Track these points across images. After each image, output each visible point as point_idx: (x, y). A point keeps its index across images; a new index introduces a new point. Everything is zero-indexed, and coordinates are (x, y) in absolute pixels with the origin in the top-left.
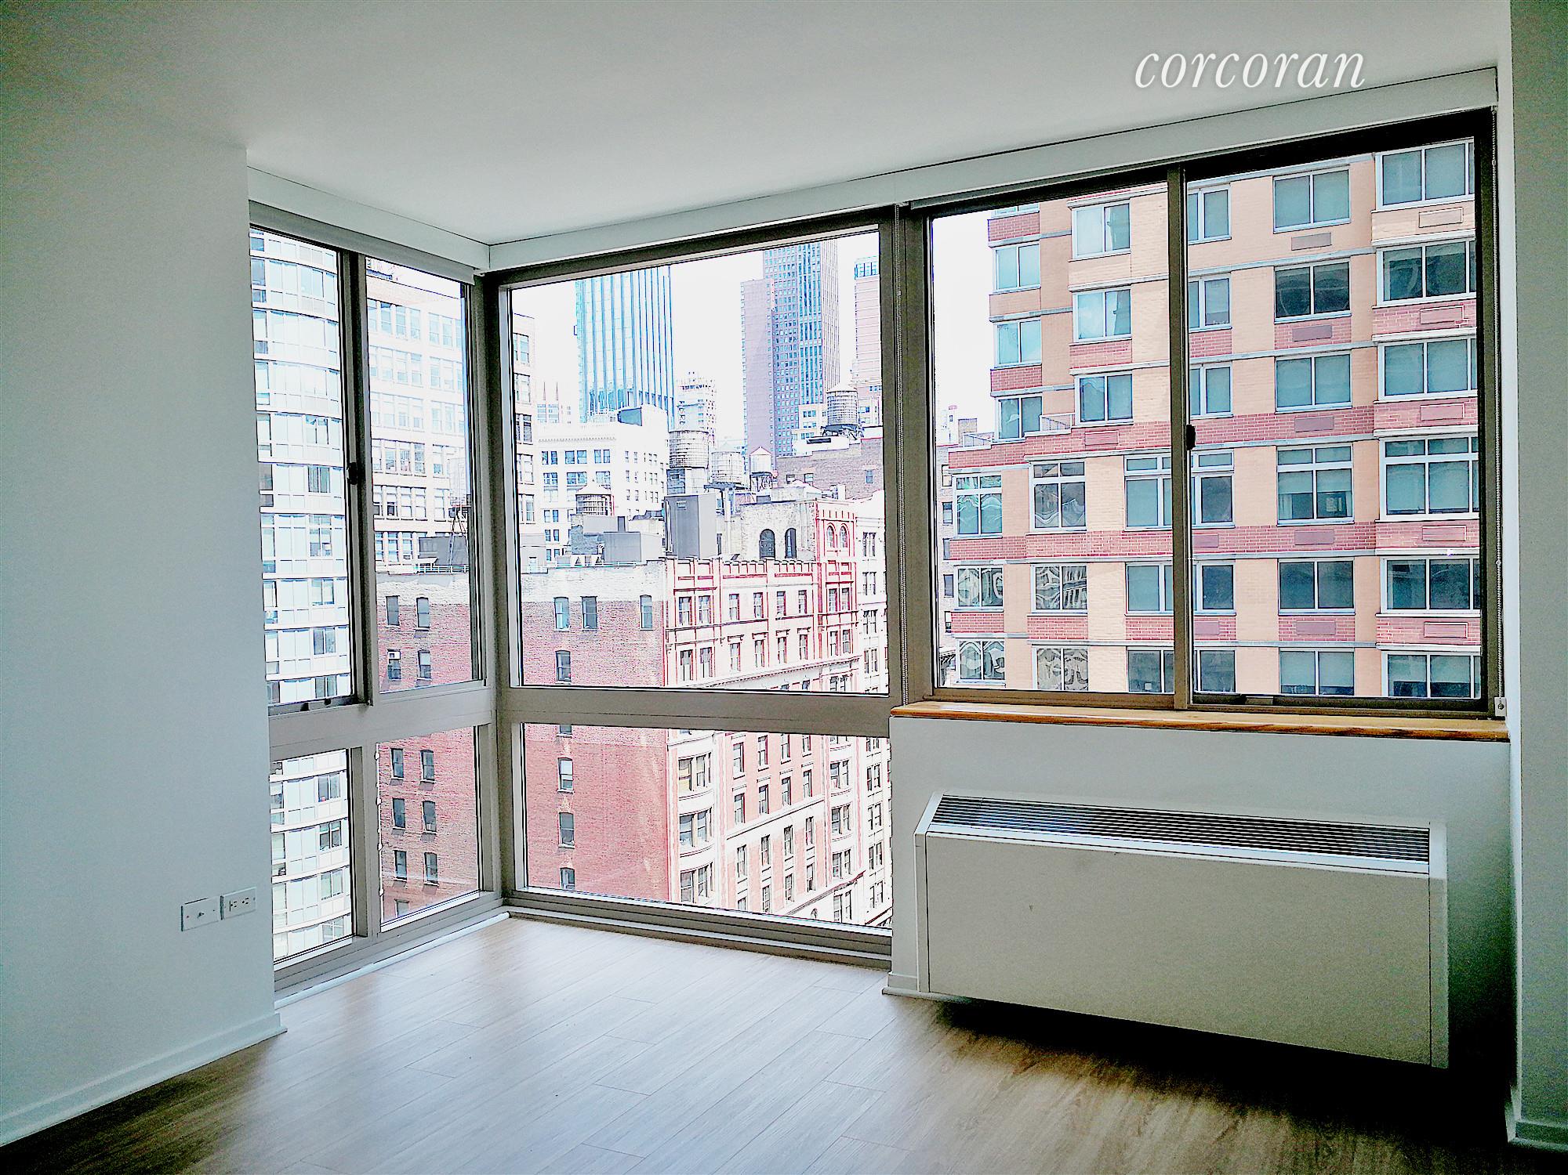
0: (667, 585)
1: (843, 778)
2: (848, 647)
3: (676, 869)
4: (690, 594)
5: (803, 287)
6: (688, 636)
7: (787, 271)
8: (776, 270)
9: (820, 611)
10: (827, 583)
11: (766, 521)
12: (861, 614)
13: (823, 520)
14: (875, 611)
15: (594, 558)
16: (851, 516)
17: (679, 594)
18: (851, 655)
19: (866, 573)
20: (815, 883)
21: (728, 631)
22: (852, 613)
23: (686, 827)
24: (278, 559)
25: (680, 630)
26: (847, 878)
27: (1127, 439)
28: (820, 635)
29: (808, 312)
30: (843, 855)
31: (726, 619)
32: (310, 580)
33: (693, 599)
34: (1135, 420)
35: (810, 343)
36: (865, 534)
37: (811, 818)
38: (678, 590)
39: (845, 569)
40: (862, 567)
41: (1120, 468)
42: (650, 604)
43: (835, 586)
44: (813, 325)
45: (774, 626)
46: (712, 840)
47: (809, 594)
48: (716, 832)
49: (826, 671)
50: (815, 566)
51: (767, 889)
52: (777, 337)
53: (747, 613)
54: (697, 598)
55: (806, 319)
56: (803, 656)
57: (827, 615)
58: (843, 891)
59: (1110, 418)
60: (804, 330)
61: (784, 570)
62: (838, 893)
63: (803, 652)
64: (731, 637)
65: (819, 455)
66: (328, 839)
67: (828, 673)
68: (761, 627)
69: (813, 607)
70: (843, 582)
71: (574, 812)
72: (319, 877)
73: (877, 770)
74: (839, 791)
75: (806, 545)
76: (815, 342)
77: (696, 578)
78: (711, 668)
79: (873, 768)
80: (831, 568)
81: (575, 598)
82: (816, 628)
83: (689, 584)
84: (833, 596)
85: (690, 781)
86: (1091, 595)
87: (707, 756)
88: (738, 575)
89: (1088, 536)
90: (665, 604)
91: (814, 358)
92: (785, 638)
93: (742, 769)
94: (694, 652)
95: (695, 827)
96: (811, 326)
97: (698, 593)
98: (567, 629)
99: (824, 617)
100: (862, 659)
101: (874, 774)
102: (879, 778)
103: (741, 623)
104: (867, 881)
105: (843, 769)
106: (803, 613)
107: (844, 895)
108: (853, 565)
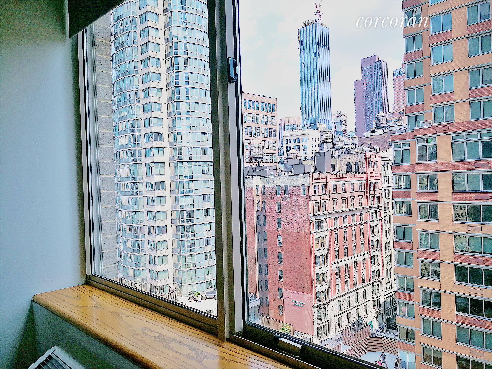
0: (310, 181)
1: (376, 246)
2: (378, 202)
3: (314, 273)
4: (318, 184)
5: (376, 81)
6: (318, 198)
7: (370, 76)
8: (366, 76)
9: (367, 189)
10: (369, 180)
11: (348, 160)
12: (383, 190)
13: (368, 159)
14: (389, 189)
15: (290, 173)
16: (379, 157)
17: (314, 184)
18: (379, 205)
19: (385, 177)
20: (365, 280)
21: (332, 196)
22: (379, 190)
23: (318, 260)
24: (193, 174)
25: (315, 196)
26: (377, 279)
27: (452, 129)
28: (367, 198)
29: (377, 89)
30: (376, 272)
31: (332, 192)
32: (202, 181)
33: (319, 186)
34: (455, 121)
35: (378, 99)
36: (384, 163)
37: (364, 259)
38: (314, 183)
39: (377, 175)
40: (383, 174)
41: (450, 139)
42: (304, 187)
43: (373, 181)
44: (379, 93)
45: (349, 194)
46: (327, 264)
47: (363, 184)
48: (329, 262)
49: (369, 210)
50: (365, 175)
51: (347, 281)
52: (366, 98)
53: (339, 190)
54: (321, 186)
55: (377, 92)
56: (361, 205)
57: (370, 191)
58: (376, 284)
59: (446, 121)
60: (376, 95)
61: (353, 176)
62: (374, 284)
63: (361, 203)
64: (334, 198)
65: (373, 136)
66: (208, 257)
67: (370, 210)
68: (345, 195)
69: (364, 188)
70: (375, 180)
71: (282, 253)
72: (205, 268)
73: (389, 244)
74: (374, 250)
75: (362, 167)
76: (380, 99)
77: (320, 179)
78: (326, 208)
79: (387, 243)
80: (371, 175)
81: (282, 186)
82: (366, 196)
83: (318, 181)
84: (372, 185)
85: (319, 245)
86: (439, 185)
87: (325, 237)
88: (336, 178)
89: (438, 164)
90: (309, 187)
91: (379, 104)
92: (354, 199)
93: (338, 242)
94: (320, 203)
95: (321, 260)
96: (378, 94)
97: (321, 184)
98: (280, 195)
99: (369, 192)
100: (383, 206)
101: (388, 245)
102: (390, 246)
103: (337, 194)
104: (386, 281)
105: (376, 243)
106: (361, 190)
107: (376, 285)
108: (380, 174)
